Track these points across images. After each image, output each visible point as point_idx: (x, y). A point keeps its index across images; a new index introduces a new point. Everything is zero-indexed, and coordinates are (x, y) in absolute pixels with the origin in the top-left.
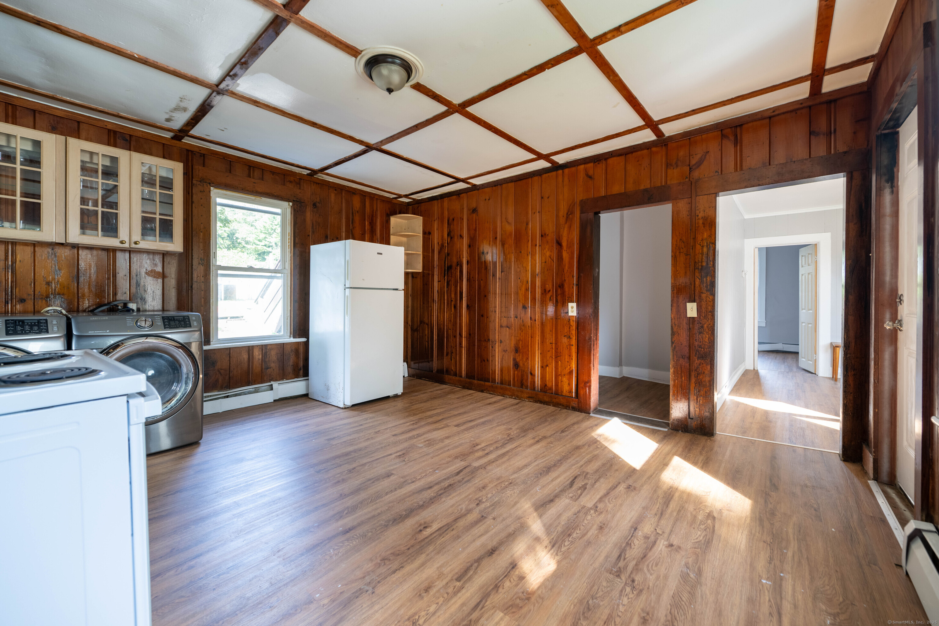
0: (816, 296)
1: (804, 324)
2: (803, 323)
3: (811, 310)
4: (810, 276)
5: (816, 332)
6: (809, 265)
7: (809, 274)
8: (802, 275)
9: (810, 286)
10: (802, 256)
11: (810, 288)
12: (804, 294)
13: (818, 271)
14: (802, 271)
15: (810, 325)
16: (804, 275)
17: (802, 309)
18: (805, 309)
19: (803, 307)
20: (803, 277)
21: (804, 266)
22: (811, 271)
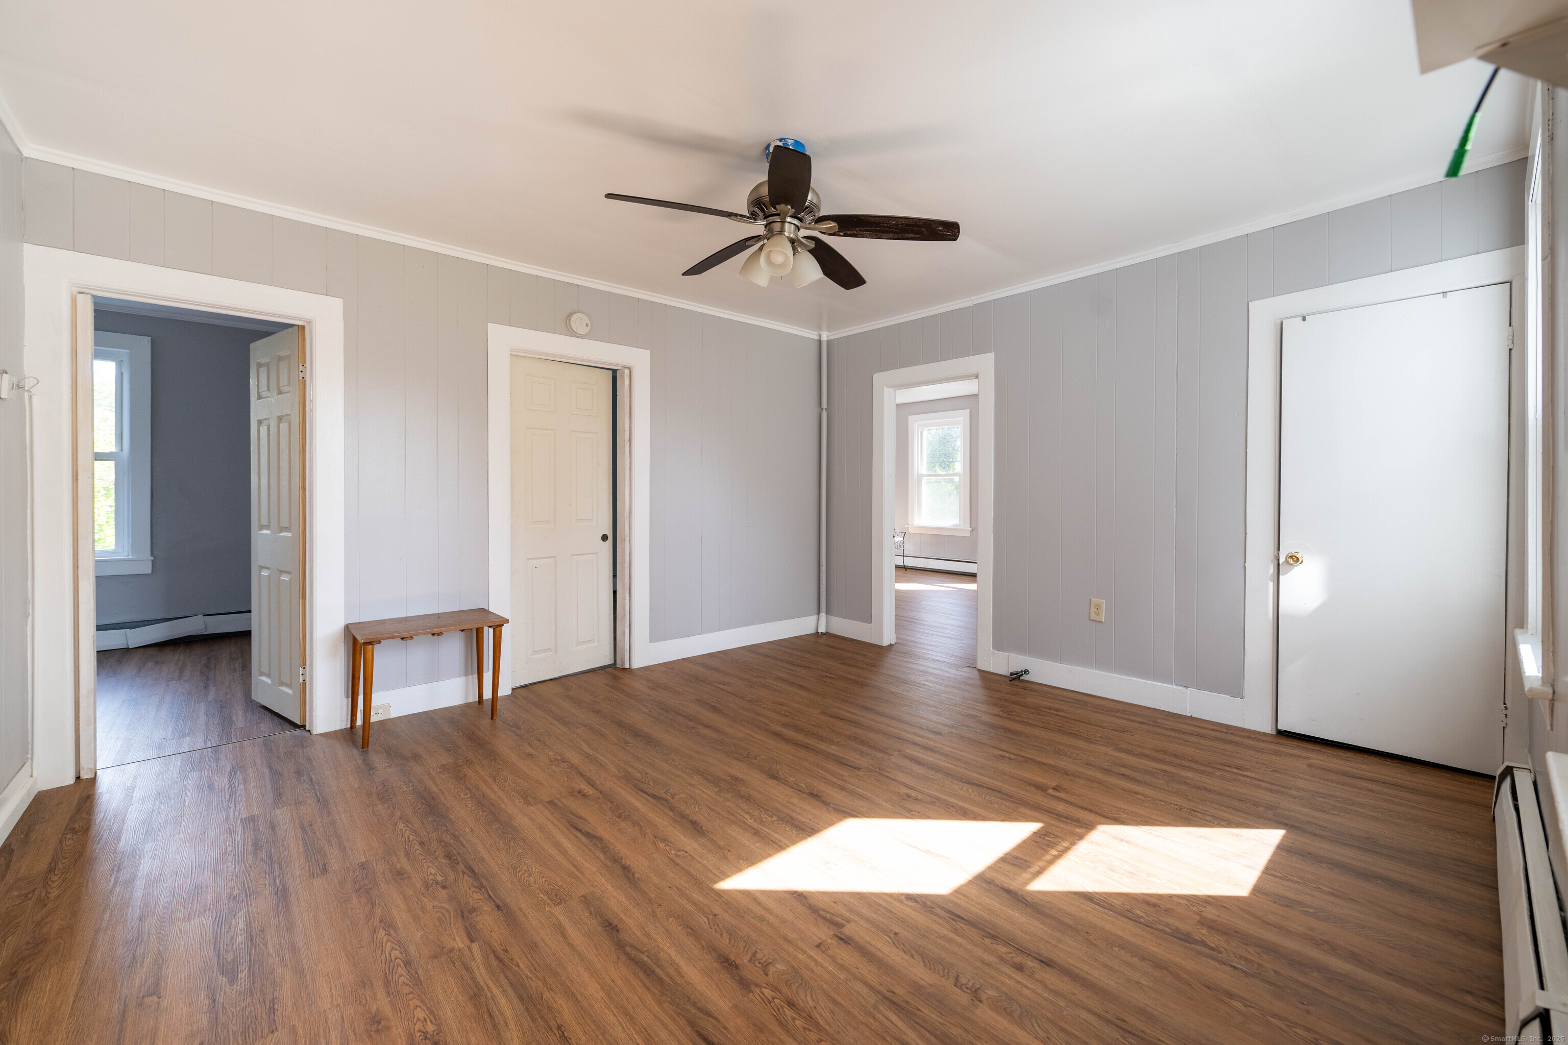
0: (304, 489)
1: (265, 573)
2: (261, 568)
3: (287, 529)
4: (284, 426)
5: (304, 597)
6: (280, 393)
7: (280, 419)
8: (260, 423)
9: (284, 456)
10: (260, 365)
11: (284, 464)
12: (264, 481)
13: (307, 410)
14: (258, 410)
15: (285, 578)
16: (265, 423)
17: (261, 527)
18: (267, 527)
19: (264, 521)
20: (263, 429)
21: (264, 394)
22: (286, 412)
